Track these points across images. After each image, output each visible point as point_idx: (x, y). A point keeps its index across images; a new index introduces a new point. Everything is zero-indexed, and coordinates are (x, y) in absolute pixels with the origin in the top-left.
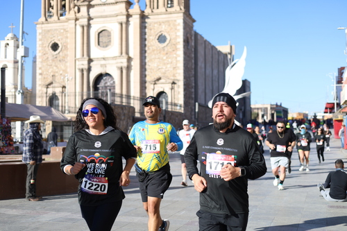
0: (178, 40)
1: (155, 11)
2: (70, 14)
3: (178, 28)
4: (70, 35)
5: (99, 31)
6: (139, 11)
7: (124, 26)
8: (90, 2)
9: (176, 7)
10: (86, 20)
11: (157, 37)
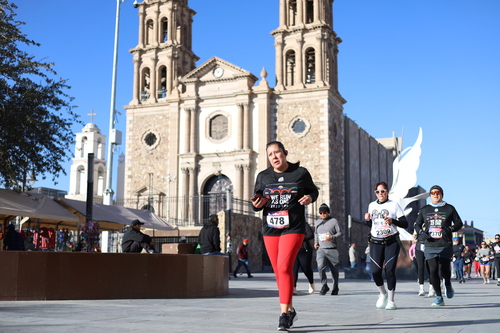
0: (321, 128)
1: (289, 88)
2: (173, 95)
3: (321, 110)
4: (172, 123)
5: (211, 117)
6: (266, 89)
7: (246, 109)
8: (199, 78)
9: (318, 82)
10: (194, 102)
11: (292, 125)
